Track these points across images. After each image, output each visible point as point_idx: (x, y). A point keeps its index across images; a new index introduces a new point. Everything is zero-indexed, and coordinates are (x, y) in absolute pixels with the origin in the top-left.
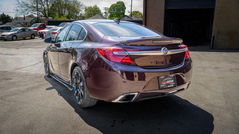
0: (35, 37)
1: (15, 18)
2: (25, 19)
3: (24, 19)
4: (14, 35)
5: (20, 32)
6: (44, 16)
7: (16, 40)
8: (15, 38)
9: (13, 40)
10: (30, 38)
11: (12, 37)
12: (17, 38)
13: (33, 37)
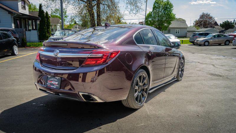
0: (230, 44)
4: (207, 41)
5: (213, 38)
7: (208, 46)
8: (207, 43)
9: (205, 45)
10: (224, 44)
11: (205, 42)
12: (209, 44)
13: (227, 43)
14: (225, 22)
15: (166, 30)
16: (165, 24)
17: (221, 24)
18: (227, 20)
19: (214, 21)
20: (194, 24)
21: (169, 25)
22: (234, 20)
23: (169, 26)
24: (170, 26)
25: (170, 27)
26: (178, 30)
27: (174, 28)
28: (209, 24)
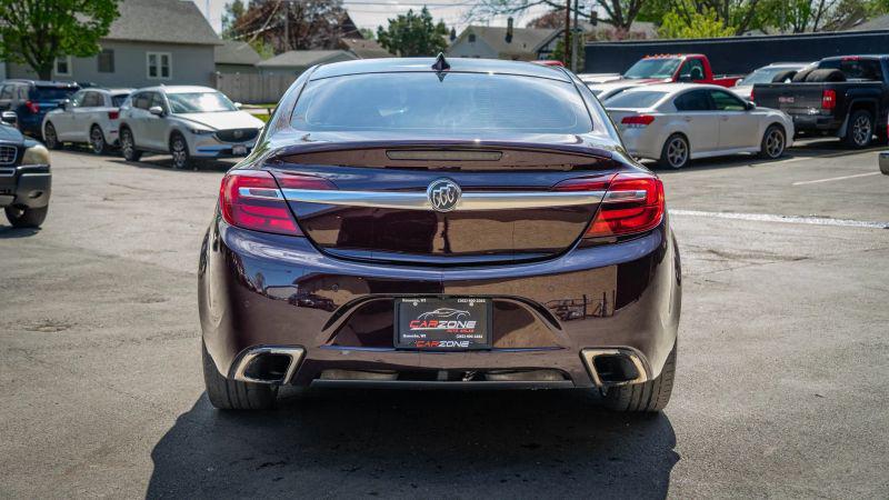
1: (463, 35)
2: (514, 40)
3: (509, 38)
6: (608, 16)
14: (401, 18)
15: (89, 54)
16: (83, 19)
17: (381, 28)
18: (411, 11)
19: (339, 9)
20: (225, 20)
21: (106, 24)
22: (424, 11)
23: (106, 32)
24: (116, 31)
25: (110, 36)
26: (159, 55)
27: (135, 42)
28: (314, 28)
